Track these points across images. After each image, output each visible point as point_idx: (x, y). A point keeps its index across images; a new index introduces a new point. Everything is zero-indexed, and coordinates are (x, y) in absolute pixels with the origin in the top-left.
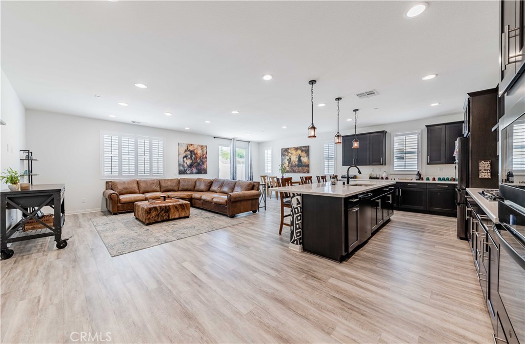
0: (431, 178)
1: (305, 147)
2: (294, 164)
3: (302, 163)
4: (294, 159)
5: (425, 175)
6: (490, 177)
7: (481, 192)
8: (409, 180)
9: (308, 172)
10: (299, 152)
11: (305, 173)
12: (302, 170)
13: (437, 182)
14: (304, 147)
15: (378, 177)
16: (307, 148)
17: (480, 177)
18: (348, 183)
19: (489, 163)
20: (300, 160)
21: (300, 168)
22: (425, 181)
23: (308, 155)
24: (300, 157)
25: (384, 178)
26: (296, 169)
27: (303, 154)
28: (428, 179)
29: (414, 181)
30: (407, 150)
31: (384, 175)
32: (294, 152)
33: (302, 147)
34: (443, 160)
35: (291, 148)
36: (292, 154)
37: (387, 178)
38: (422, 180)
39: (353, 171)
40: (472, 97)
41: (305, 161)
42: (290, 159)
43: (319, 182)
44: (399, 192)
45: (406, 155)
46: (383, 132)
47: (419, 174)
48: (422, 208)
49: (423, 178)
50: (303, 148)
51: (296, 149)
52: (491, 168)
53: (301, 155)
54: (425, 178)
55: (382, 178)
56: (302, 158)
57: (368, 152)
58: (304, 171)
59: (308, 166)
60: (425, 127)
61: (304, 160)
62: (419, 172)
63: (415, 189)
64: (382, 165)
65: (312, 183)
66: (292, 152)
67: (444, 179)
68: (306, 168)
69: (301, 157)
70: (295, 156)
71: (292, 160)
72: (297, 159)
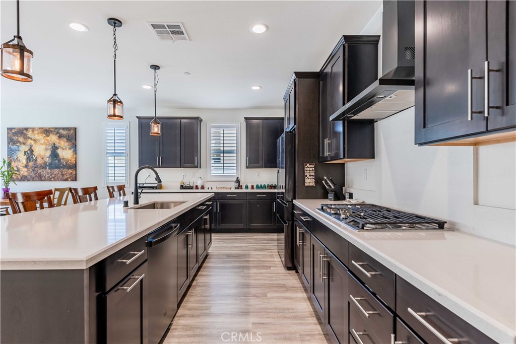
0: (250, 187)
1: (68, 129)
2: (39, 161)
3: (59, 160)
4: (42, 151)
5: (243, 181)
6: (314, 185)
7: (320, 208)
8: (228, 188)
9: (75, 179)
10: (53, 138)
11: (66, 180)
12: (60, 175)
13: (255, 190)
14: (63, 129)
15: (192, 185)
16: (72, 132)
17: (306, 185)
18: (136, 202)
19: (313, 166)
20: (54, 154)
21: (56, 171)
22: (244, 190)
23: (74, 146)
24: (54, 149)
25: (200, 187)
26: (46, 172)
27: (63, 143)
28: (247, 187)
29: (233, 190)
30: (225, 149)
31: (199, 183)
32: (41, 137)
33: (60, 128)
34: (261, 163)
35: (33, 129)
36: (35, 141)
37: (203, 187)
38: (242, 188)
39: (147, 177)
40: (299, 78)
41: (66, 157)
42: (31, 151)
43: (111, 196)
44: (217, 208)
45: (225, 155)
46: (197, 118)
47: (238, 181)
48: (241, 226)
49: (242, 186)
50: (61, 131)
51: (47, 132)
52: (315, 173)
53: (57, 145)
54: (244, 187)
55: (197, 187)
56: (59, 151)
57: (178, 148)
58: (65, 177)
59: (74, 167)
60: (243, 119)
61: (65, 154)
62: (238, 178)
63: (235, 202)
64: (197, 167)
65: (96, 199)
66: (37, 137)
67: (261, 187)
68: (70, 171)
69: (57, 148)
70: (43, 147)
71: (36, 153)
72: (48, 153)
